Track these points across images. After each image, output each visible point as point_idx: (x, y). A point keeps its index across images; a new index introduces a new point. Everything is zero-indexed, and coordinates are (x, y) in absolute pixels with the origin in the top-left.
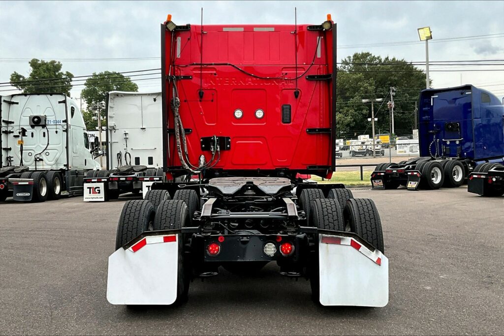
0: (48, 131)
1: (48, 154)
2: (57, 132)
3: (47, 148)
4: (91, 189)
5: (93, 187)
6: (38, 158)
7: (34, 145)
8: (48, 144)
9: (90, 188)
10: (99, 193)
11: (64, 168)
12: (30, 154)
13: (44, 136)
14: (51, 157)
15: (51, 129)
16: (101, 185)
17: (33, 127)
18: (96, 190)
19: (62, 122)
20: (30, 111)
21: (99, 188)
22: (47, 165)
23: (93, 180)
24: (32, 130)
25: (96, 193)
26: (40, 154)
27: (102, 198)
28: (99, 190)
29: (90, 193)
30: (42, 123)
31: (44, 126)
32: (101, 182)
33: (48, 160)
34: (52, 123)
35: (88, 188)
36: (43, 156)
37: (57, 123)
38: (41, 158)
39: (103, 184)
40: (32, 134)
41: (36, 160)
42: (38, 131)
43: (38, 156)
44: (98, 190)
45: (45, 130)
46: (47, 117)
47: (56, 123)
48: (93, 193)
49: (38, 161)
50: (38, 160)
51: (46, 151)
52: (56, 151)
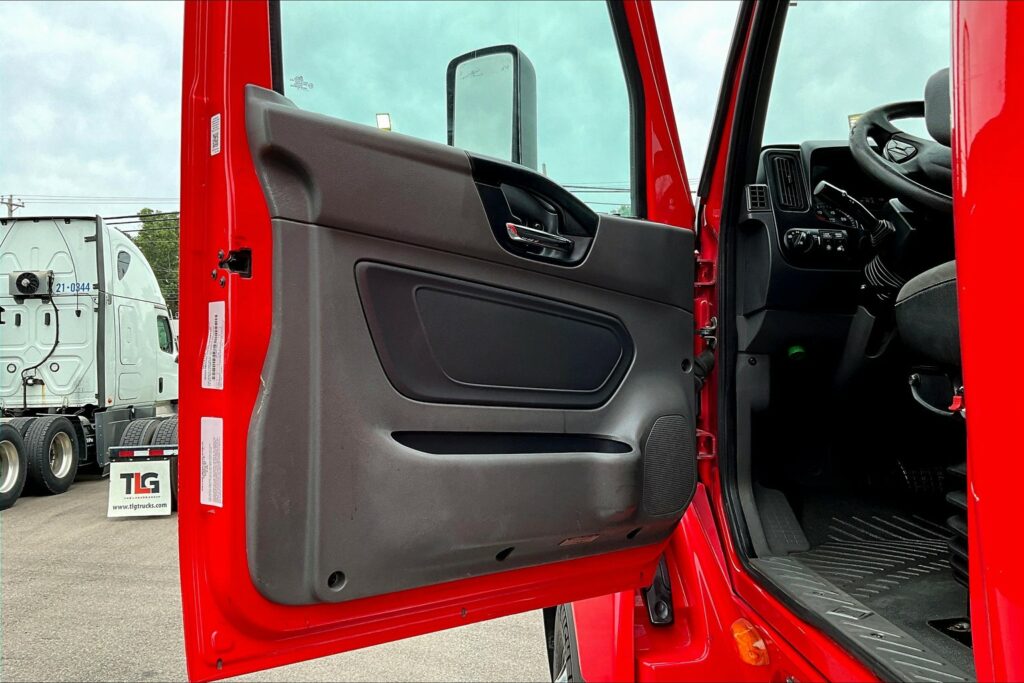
0: (57, 311)
1: (55, 368)
2: (78, 313)
3: (55, 353)
4: (133, 480)
5: (137, 475)
6: (31, 378)
7: (22, 345)
8: (57, 342)
9: (128, 477)
10: (156, 490)
11: (95, 402)
12: (12, 369)
13: (48, 322)
14: (63, 375)
15: (66, 304)
16: (163, 469)
17: (19, 299)
18: (147, 482)
19: (91, 287)
20: (14, 261)
21: (155, 475)
22: (54, 394)
23: (137, 454)
24: (19, 309)
25: (147, 491)
26: (36, 367)
27: (165, 505)
28: (156, 484)
29: (128, 491)
30: (43, 290)
31: (47, 298)
32: (161, 457)
33: (55, 381)
34: (68, 291)
35: (123, 476)
36: (44, 373)
37: (81, 291)
38: (37, 377)
39: (166, 464)
40: (18, 317)
41: (25, 384)
42: (33, 309)
43: (31, 373)
44: (152, 483)
45: (49, 308)
46: (56, 276)
47: (78, 289)
48: (138, 491)
49: (31, 385)
50: (31, 382)
51: (50, 361)
52: (77, 359)
